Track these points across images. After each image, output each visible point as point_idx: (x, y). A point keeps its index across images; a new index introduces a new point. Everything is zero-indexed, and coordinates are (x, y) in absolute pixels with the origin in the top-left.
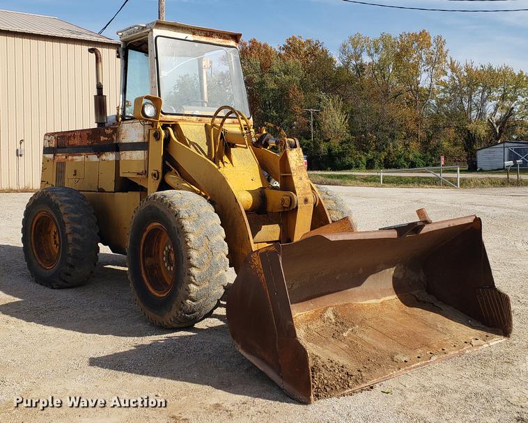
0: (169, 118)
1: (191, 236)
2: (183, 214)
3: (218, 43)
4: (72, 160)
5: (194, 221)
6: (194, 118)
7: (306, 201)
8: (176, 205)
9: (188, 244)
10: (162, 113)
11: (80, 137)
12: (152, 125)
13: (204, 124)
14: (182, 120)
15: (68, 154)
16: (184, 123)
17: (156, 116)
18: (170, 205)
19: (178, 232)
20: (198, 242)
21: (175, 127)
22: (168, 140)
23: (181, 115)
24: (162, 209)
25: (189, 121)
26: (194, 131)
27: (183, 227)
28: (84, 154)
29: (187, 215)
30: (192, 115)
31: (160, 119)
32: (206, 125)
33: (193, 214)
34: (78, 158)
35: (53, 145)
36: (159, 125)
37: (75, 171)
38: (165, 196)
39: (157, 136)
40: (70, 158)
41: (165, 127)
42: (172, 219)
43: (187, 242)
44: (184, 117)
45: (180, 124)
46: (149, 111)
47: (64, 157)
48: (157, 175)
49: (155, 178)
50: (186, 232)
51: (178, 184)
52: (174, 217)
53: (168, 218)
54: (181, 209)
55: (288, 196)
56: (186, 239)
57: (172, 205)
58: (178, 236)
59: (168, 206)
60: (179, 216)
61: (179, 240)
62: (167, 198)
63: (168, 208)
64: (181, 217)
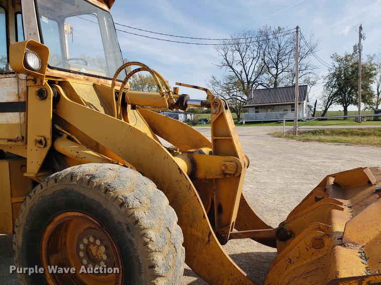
0: (56, 73)
1: (151, 234)
2: (132, 202)
5: (149, 209)
6: (82, 77)
7: (245, 164)
8: (119, 189)
9: (150, 246)
10: (49, 67)
12: (35, 81)
13: (92, 84)
14: (70, 77)
16: (74, 81)
17: (42, 70)
18: (107, 190)
19: (128, 228)
20: (161, 240)
21: (64, 84)
23: (69, 71)
24: (91, 195)
25: (78, 79)
26: (84, 89)
27: (137, 222)
29: (137, 202)
30: (80, 73)
31: (47, 73)
32: (94, 85)
33: (144, 199)
36: (45, 81)
38: (93, 177)
39: (42, 94)
41: (51, 83)
42: (114, 210)
43: (146, 244)
44: (72, 75)
45: (69, 80)
46: (33, 61)
48: (44, 142)
49: (40, 146)
50: (144, 229)
51: (77, 152)
52: (119, 208)
53: (106, 209)
54: (126, 194)
55: (232, 162)
56: (145, 239)
57: (111, 189)
58: (129, 236)
59: (103, 191)
60: (128, 206)
61: (131, 241)
62: (97, 180)
63: (104, 195)
64: (130, 207)
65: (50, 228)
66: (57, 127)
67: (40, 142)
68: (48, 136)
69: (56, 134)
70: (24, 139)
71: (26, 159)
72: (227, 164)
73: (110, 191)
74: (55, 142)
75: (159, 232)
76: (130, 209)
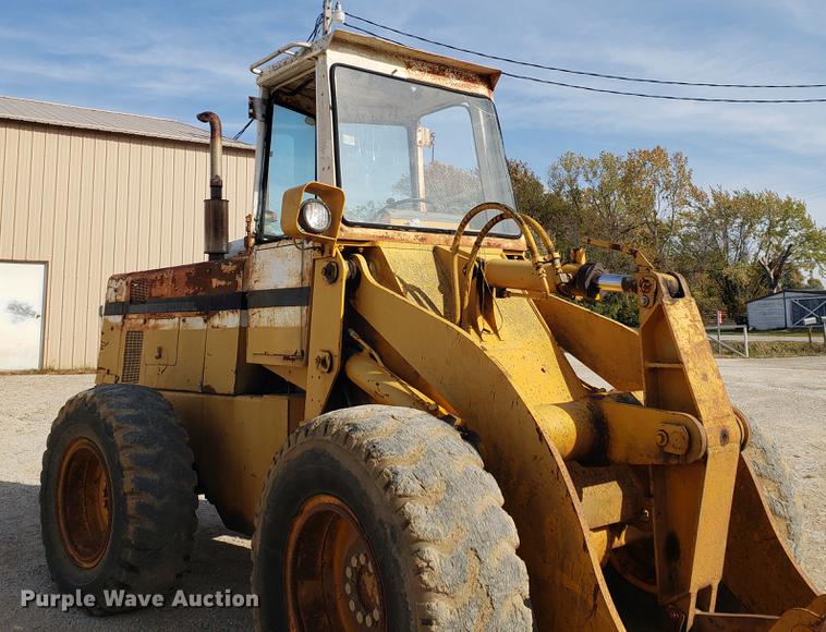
0: (358, 233)
1: (432, 553)
2: (406, 482)
3: (455, 88)
4: (156, 327)
5: (437, 503)
6: (411, 235)
7: (725, 436)
8: (388, 456)
9: (425, 577)
10: (345, 222)
11: (174, 281)
12: (322, 250)
13: (431, 247)
14: (387, 238)
15: (148, 316)
16: (392, 244)
17: (332, 230)
18: (369, 455)
20: (454, 572)
21: (372, 252)
22: (355, 281)
23: (385, 227)
24: (347, 463)
25: (401, 241)
26: (410, 261)
27: (407, 523)
28: (178, 314)
29: (416, 486)
30: (407, 229)
31: (340, 235)
32: (436, 250)
33: (435, 482)
34: (167, 324)
35: (123, 298)
36: (337, 249)
37: (160, 350)
38: (355, 428)
39: (331, 273)
40: (152, 322)
41: (349, 253)
43: (420, 571)
44: (390, 233)
45: (383, 246)
46: (316, 217)
47: (142, 321)
48: (328, 362)
49: (323, 369)
50: (419, 540)
51: (377, 384)
52: (383, 492)
53: (364, 493)
54: (399, 467)
55: (678, 425)
56: (418, 561)
57: (374, 454)
58: (394, 550)
59: (363, 456)
60: (396, 490)
61: (395, 561)
62: (359, 434)
63: (363, 463)
64: (401, 492)
65: (299, 523)
66: (352, 333)
67: (323, 362)
68: (336, 351)
69: (349, 348)
70: (303, 355)
71: (305, 392)
72: (669, 429)
73: (373, 457)
74: (348, 363)
75: (451, 553)
76: (400, 496)
